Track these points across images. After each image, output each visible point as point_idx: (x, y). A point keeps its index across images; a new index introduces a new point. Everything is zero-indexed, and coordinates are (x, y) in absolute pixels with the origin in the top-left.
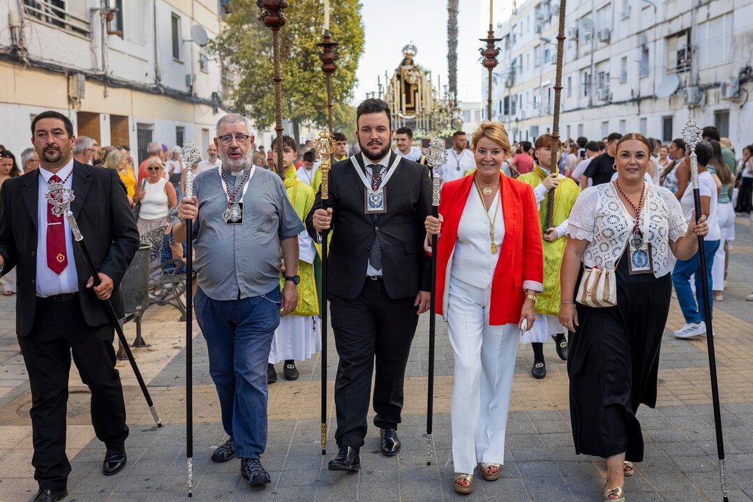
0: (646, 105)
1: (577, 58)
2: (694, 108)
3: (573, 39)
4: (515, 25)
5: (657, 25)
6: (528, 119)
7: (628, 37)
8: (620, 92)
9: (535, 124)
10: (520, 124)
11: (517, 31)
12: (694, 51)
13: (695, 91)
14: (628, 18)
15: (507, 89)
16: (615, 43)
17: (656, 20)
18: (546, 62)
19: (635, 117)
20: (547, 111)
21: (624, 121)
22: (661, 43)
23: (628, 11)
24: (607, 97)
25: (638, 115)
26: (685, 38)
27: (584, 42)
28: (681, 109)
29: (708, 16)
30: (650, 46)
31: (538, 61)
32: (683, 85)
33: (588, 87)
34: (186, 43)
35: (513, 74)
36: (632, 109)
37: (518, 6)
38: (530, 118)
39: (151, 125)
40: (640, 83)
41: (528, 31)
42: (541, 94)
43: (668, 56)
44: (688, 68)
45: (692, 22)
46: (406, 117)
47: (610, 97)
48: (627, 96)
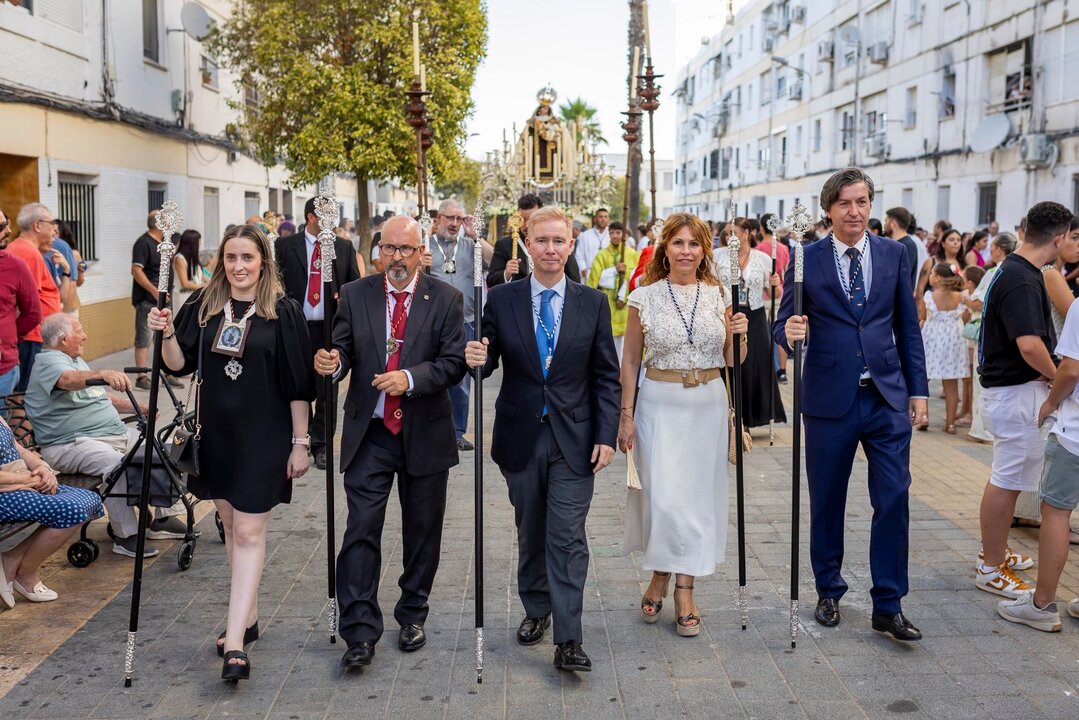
0: (949, 165)
1: (831, 90)
2: (1035, 170)
3: (825, 60)
4: (731, 41)
5: (971, 34)
6: (748, 186)
7: (920, 54)
8: (904, 144)
9: (760, 194)
10: (735, 193)
11: (733, 49)
12: (1038, 75)
13: (1041, 140)
14: (920, 23)
15: (716, 139)
16: (895, 66)
17: (969, 26)
18: (778, 98)
19: (931, 184)
20: (780, 173)
21: (910, 190)
22: (978, 63)
23: (919, 12)
24: (882, 152)
25: (936, 180)
26: (1020, 55)
27: (844, 64)
28: (1014, 170)
29: (1065, 16)
30: (959, 69)
31: (767, 95)
32: (1017, 131)
33: (848, 134)
34: (171, 34)
35: (725, 115)
36: (925, 170)
37: (735, 11)
38: (753, 185)
39: (93, 177)
40: (939, 129)
41: (751, 48)
42: (770, 147)
43: (989, 85)
44: (1026, 103)
45: (1034, 28)
46: (540, 186)
47: (886, 150)
48: (917, 150)
